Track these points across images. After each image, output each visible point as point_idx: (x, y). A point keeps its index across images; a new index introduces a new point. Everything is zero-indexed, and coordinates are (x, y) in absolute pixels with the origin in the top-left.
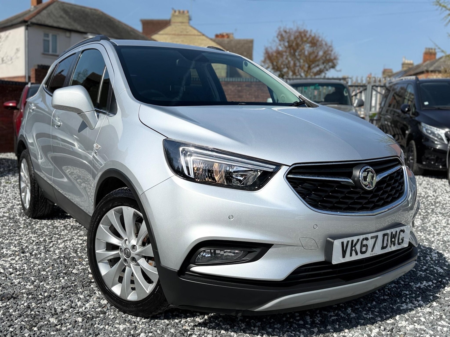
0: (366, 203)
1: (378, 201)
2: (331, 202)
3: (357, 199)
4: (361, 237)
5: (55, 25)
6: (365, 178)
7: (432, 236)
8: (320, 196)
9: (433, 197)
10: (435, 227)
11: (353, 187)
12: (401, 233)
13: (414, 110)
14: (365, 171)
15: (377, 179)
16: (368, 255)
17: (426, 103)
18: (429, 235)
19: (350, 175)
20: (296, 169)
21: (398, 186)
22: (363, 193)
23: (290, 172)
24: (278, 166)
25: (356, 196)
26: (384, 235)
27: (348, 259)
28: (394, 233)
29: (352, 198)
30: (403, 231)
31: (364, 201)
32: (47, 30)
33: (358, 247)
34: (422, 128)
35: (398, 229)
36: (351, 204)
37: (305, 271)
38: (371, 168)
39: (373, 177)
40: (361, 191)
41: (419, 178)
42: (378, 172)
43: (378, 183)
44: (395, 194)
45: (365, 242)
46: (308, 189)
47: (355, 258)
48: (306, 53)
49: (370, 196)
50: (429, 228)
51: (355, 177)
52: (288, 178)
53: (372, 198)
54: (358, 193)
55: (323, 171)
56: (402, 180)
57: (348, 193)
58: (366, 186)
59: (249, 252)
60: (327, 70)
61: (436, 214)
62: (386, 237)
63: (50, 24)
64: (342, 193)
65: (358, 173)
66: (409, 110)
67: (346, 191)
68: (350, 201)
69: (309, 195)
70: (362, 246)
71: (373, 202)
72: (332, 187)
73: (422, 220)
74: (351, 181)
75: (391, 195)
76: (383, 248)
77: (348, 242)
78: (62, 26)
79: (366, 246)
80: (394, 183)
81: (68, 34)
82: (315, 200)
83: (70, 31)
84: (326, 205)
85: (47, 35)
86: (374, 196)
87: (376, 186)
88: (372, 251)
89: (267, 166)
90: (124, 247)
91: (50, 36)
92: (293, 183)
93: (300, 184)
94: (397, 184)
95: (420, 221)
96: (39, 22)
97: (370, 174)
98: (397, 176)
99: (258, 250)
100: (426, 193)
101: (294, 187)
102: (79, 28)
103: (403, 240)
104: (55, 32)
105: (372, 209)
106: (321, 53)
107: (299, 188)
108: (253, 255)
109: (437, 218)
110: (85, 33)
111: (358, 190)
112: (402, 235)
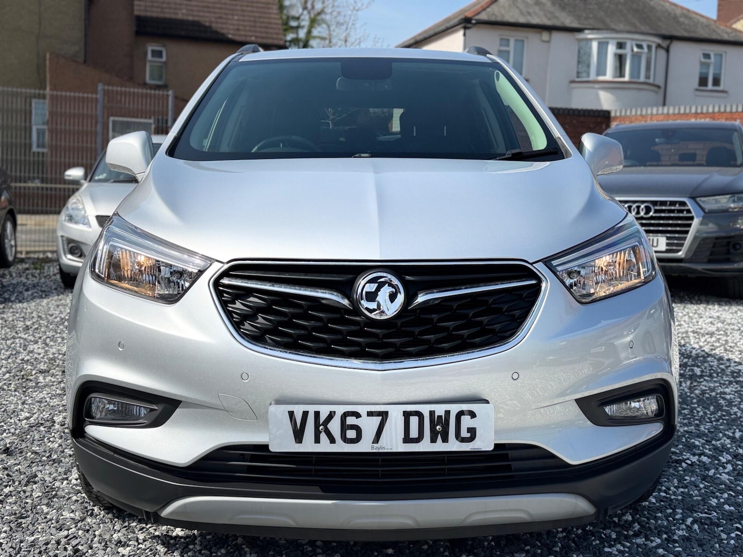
0: (373, 346)
3: (352, 334)
4: (340, 409)
5: (522, 20)
6: (373, 296)
11: (344, 312)
12: (465, 417)
14: (372, 281)
16: (365, 447)
23: (225, 275)
24: (208, 262)
25: (347, 329)
26: (408, 414)
27: (310, 447)
28: (440, 413)
29: (335, 332)
30: (469, 413)
31: (366, 341)
32: (506, 33)
33: (335, 427)
35: (453, 408)
36: (335, 342)
38: (389, 278)
39: (392, 296)
45: (350, 420)
47: (325, 446)
49: (378, 331)
51: (354, 293)
54: (348, 323)
57: (333, 321)
58: (372, 311)
59: (150, 410)
62: (414, 419)
63: (512, 20)
67: (327, 317)
68: (330, 337)
70: (344, 427)
76: (409, 440)
77: (305, 414)
78: (535, 21)
79: (357, 428)
81: (545, 36)
83: (550, 29)
85: (505, 42)
86: (391, 333)
88: (376, 442)
91: (512, 43)
96: (493, 19)
97: (386, 288)
99: (159, 409)
102: (569, 22)
104: (520, 34)
108: (153, 416)
110: (580, 30)
111: (352, 318)
112: (466, 422)
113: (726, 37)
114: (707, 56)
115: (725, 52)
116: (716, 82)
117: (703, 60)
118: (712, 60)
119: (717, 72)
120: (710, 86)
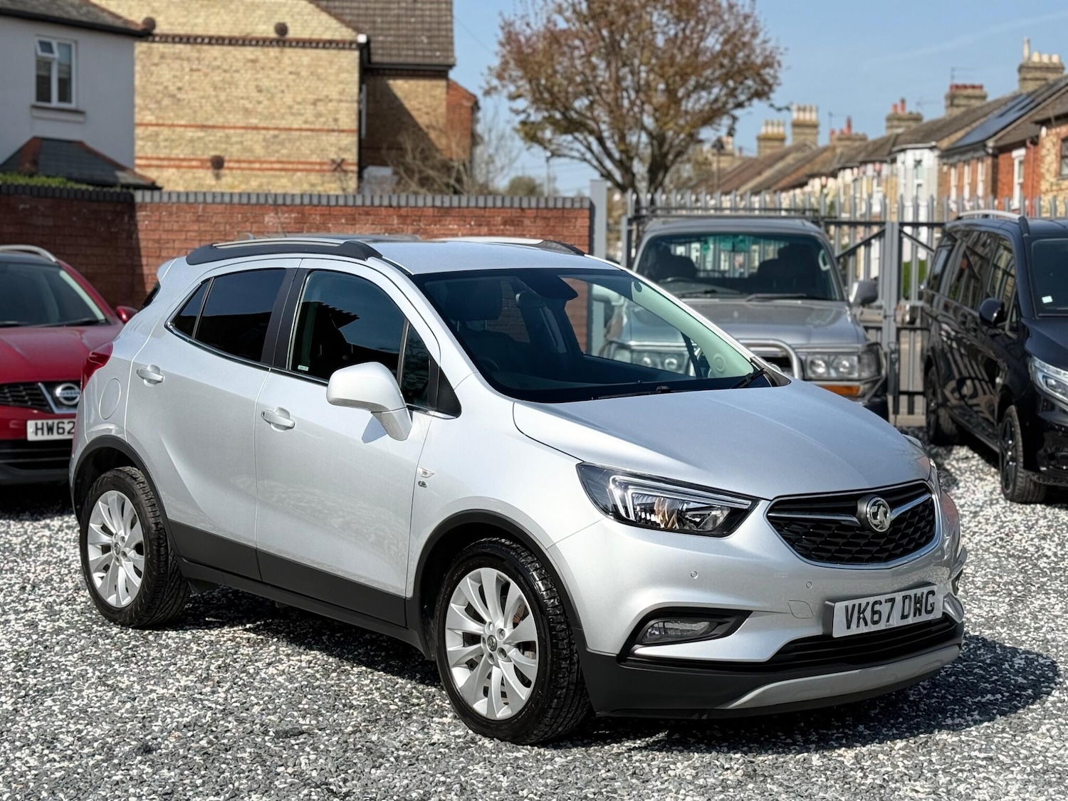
0: (877, 552)
1: (894, 548)
2: (829, 551)
3: (865, 545)
4: (872, 600)
6: (875, 515)
7: (1023, 632)
8: (814, 542)
9: (1053, 558)
10: (1035, 618)
11: (858, 529)
12: (930, 596)
13: (1014, 319)
14: (874, 504)
15: (892, 516)
16: (882, 626)
17: (1047, 299)
18: (1018, 631)
19: (853, 511)
20: (779, 505)
21: (925, 527)
22: (873, 537)
23: (771, 510)
24: (755, 500)
25: (862, 542)
26: (905, 598)
27: (854, 630)
28: (919, 595)
29: (857, 545)
30: (932, 593)
31: (875, 549)
33: (868, 614)
34: (1036, 373)
35: (925, 590)
36: (857, 552)
37: (796, 649)
38: (882, 501)
39: (885, 513)
40: (871, 535)
41: (1033, 510)
42: (893, 506)
43: (894, 523)
44: (921, 537)
45: (877, 607)
46: (797, 533)
47: (864, 629)
48: (660, 41)
49: (883, 540)
50: (1021, 620)
51: (861, 513)
52: (769, 518)
53: (885, 543)
54: (865, 537)
55: (816, 506)
56: (931, 518)
57: (852, 537)
58: (877, 526)
59: (719, 624)
60: (740, 105)
61: (1047, 593)
62: (907, 601)
64: (843, 537)
65: (865, 508)
66: (1002, 317)
67: (849, 534)
68: (855, 549)
69: (799, 540)
70: (874, 612)
71: (887, 550)
72: (829, 528)
73: (1011, 605)
74: (855, 519)
75: (914, 540)
76: (904, 617)
77: (854, 606)
79: (879, 613)
80: (919, 521)
82: (806, 549)
84: (823, 554)
86: (889, 541)
87: (890, 526)
88: (888, 621)
89: (740, 500)
90: (488, 633)
92: (777, 524)
93: (785, 525)
94: (922, 524)
95: (1006, 607)
97: (882, 509)
98: (924, 511)
99: (732, 621)
100: (1038, 548)
101: (778, 531)
103: (932, 605)
105: (886, 560)
106: (713, 42)
107: (785, 532)
108: (725, 627)
109: (1047, 600)
111: (866, 533)
112: (931, 599)
113: (74, 15)
114: (47, 47)
115: (76, 42)
116: (65, 95)
117: (40, 53)
118: (56, 55)
119: (64, 76)
120: (55, 102)
